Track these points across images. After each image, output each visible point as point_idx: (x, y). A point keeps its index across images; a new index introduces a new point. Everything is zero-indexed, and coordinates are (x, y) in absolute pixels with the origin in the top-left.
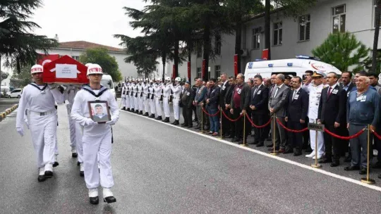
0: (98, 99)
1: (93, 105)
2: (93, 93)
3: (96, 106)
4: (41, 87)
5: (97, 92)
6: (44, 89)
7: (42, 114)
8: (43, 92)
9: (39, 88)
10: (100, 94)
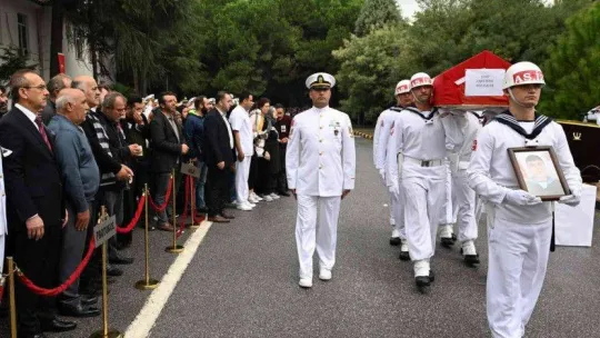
0: (531, 143)
1: (521, 157)
2: (520, 131)
3: (529, 159)
4: (426, 114)
5: (529, 127)
6: (431, 116)
7: (426, 163)
8: (429, 121)
9: (422, 116)
10: (536, 132)
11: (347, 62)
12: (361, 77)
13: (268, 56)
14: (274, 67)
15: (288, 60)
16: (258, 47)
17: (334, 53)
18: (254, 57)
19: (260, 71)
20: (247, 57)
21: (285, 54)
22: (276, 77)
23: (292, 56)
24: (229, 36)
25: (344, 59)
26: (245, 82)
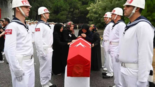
11: (91, 11)
12: (94, 15)
13: (72, 10)
14: (74, 13)
15: (77, 11)
16: (69, 7)
17: (87, 8)
18: (68, 10)
19: (70, 14)
20: (66, 10)
21: (76, 9)
22: (74, 15)
23: (79, 10)
24: (61, 4)
25: (90, 10)
26: (66, 17)
